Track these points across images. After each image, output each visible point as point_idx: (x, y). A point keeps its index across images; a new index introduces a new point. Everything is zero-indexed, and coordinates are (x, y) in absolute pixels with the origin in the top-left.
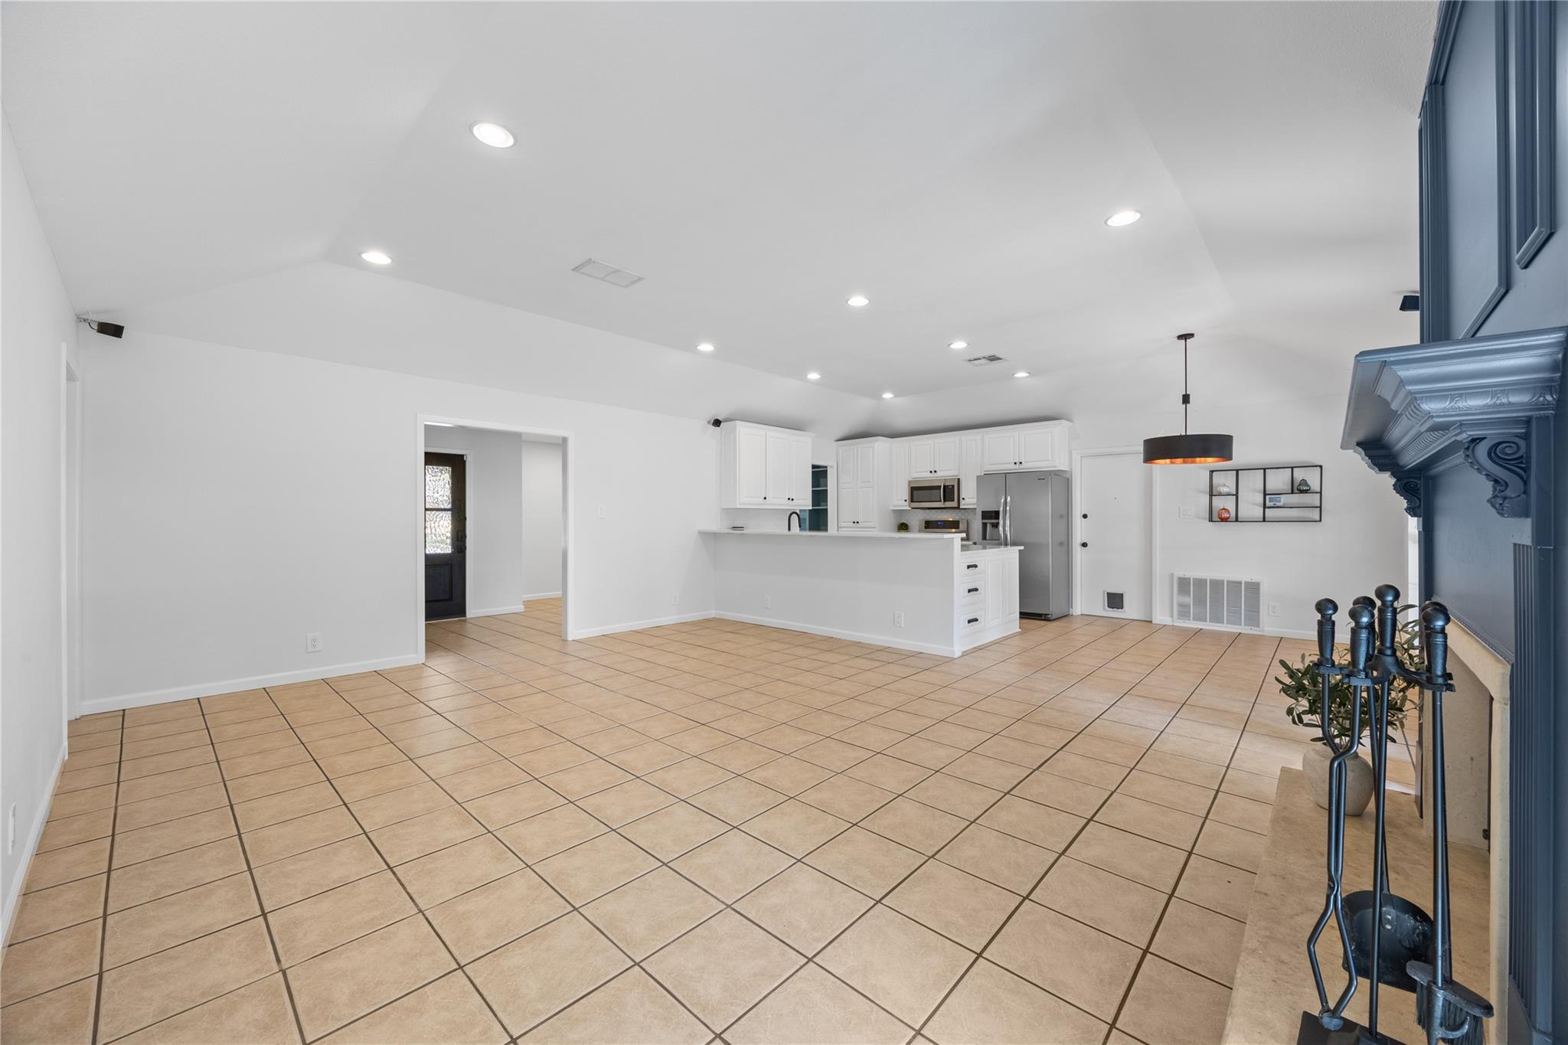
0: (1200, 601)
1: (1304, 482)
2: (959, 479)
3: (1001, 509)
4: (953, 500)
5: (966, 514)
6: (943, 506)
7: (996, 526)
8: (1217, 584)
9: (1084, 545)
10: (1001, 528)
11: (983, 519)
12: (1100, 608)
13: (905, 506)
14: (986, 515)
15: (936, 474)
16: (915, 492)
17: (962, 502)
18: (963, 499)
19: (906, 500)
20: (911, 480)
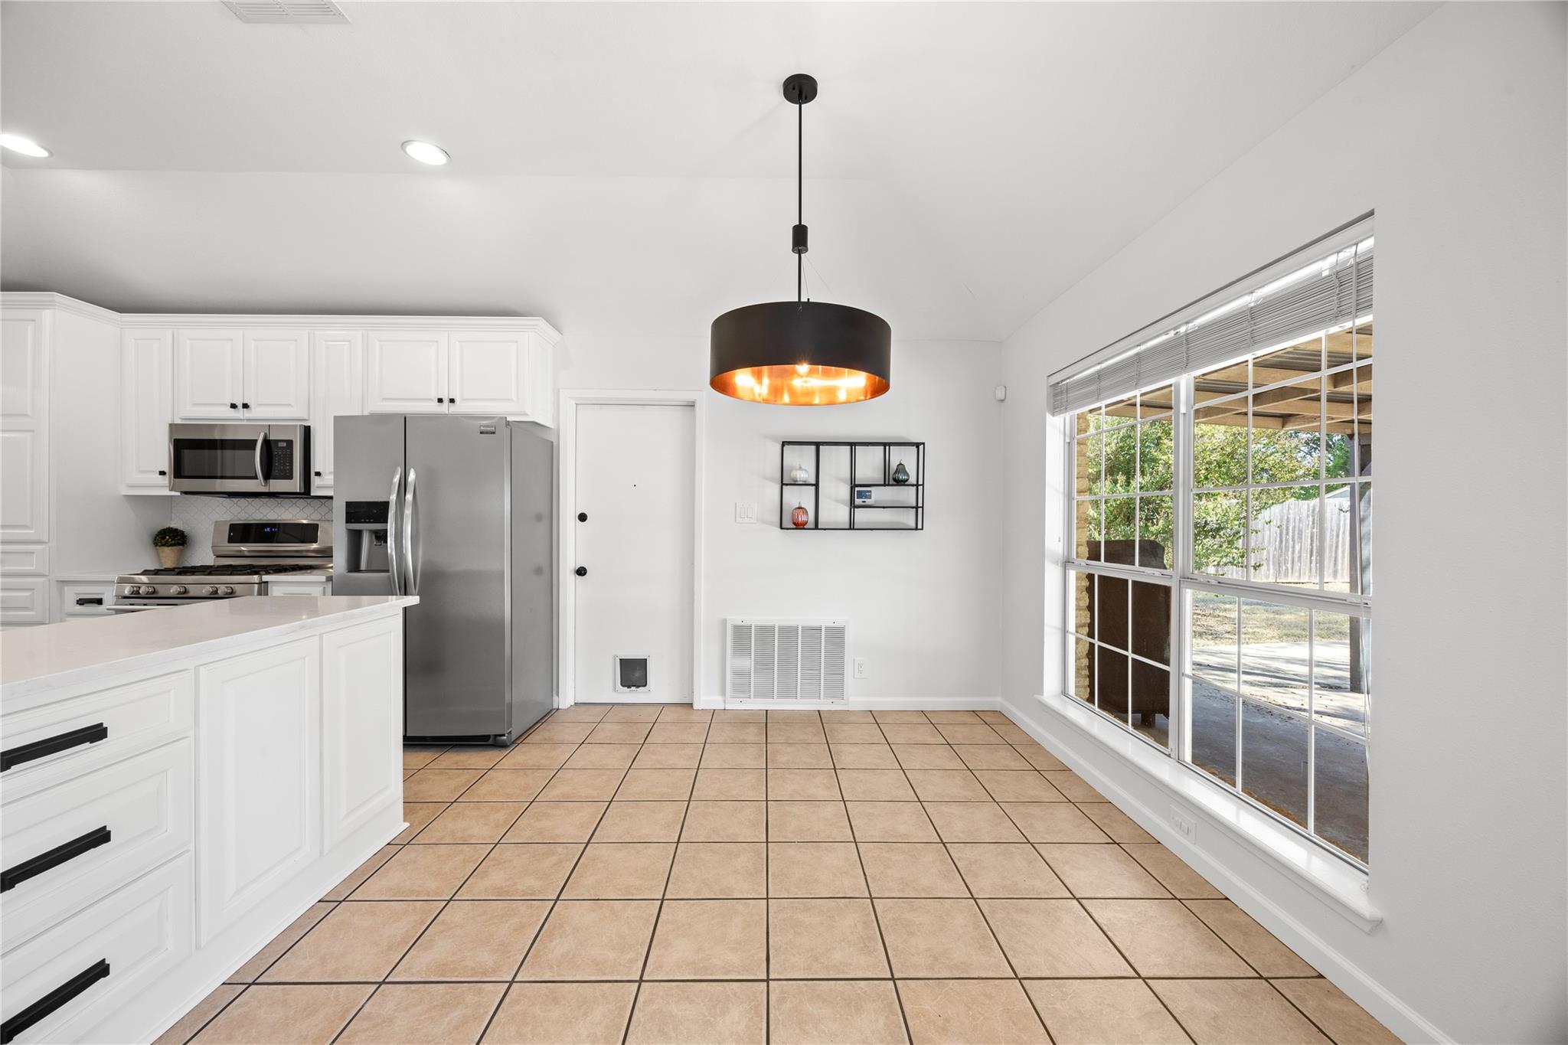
0: (764, 664)
1: (901, 468)
2: (307, 431)
3: (393, 498)
4: (290, 477)
5: (322, 510)
6: (263, 491)
7: (381, 537)
8: (788, 632)
9: (581, 572)
10: (391, 541)
11: (350, 520)
12: (609, 689)
13: (162, 487)
14: (357, 512)
15: (247, 414)
16: (187, 454)
17: (315, 481)
18: (318, 474)
19: (162, 473)
20: (178, 421)
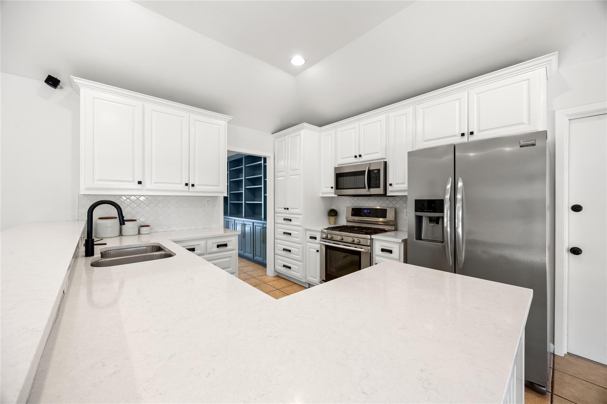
2: (385, 163)
3: (448, 197)
4: (379, 187)
5: (394, 202)
6: (369, 193)
9: (576, 251)
10: (446, 224)
11: (416, 210)
13: (331, 193)
15: (361, 159)
17: (389, 188)
18: (391, 185)
19: (332, 188)
20: (337, 166)
